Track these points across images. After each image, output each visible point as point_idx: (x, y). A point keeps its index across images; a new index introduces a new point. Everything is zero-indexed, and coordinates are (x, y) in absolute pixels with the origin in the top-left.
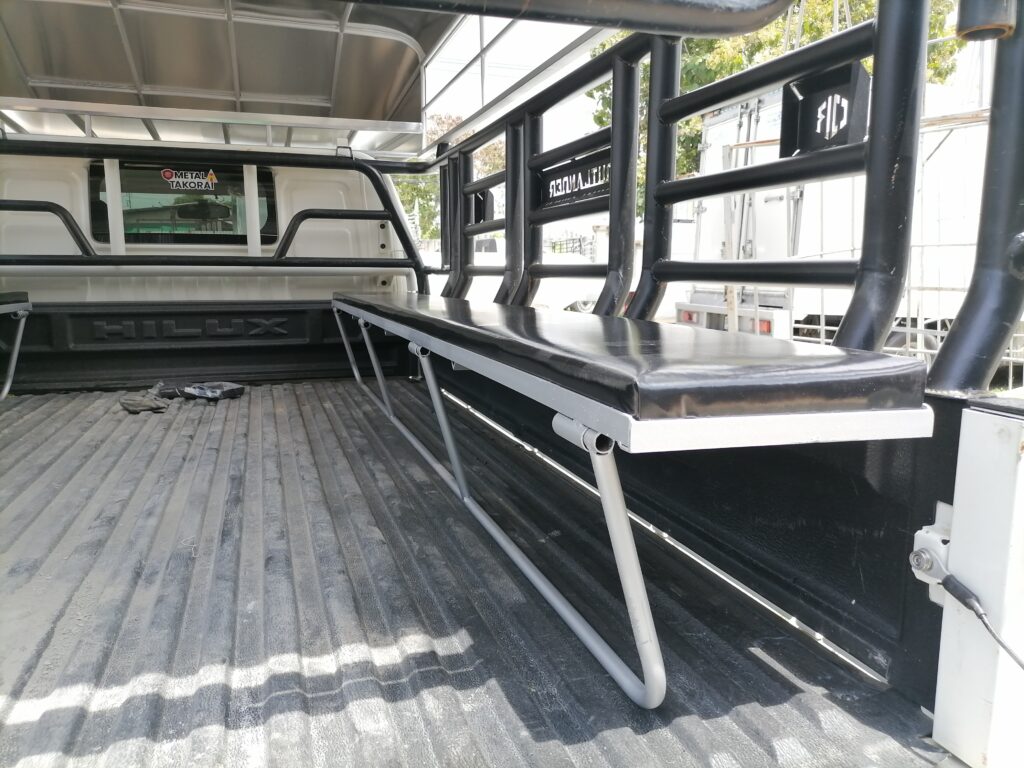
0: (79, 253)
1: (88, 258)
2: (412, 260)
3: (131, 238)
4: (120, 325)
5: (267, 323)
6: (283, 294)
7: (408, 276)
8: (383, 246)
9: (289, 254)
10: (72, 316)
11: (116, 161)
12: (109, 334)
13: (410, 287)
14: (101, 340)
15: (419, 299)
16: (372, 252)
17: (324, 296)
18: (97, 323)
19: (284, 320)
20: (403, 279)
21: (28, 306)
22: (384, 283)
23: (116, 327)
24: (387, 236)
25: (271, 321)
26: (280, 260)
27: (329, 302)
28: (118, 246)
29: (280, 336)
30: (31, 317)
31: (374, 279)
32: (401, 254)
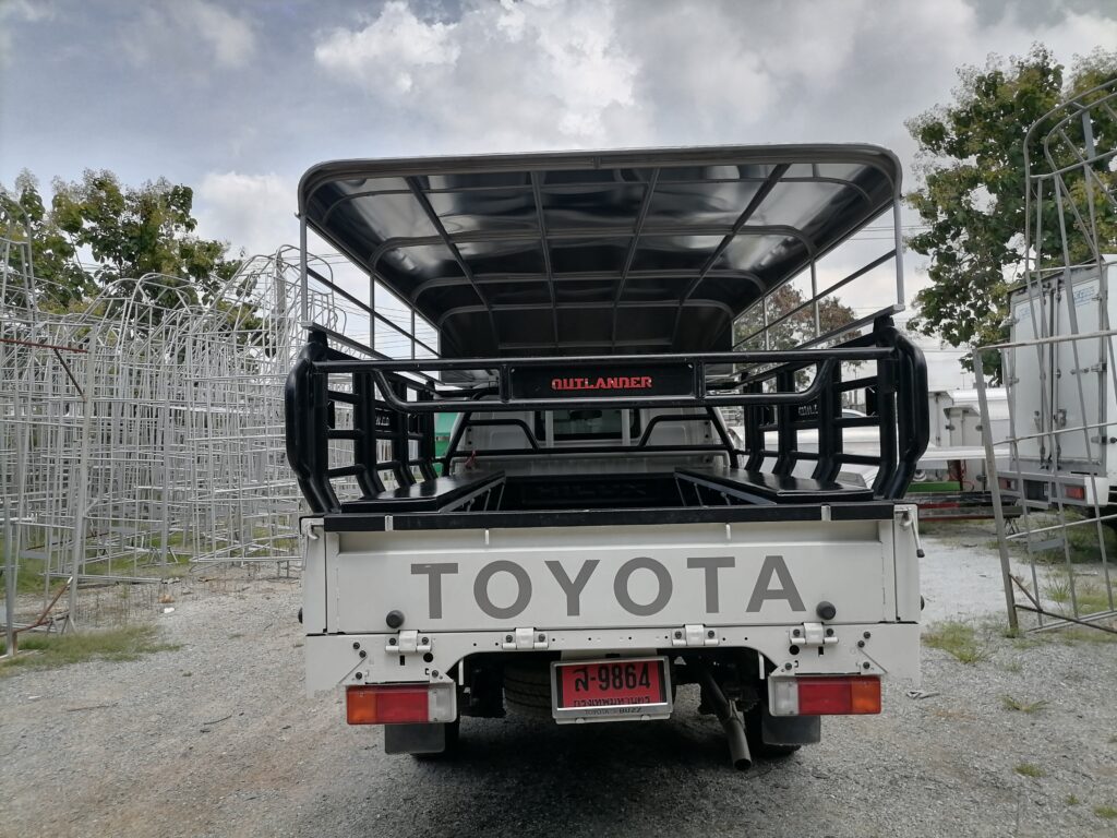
0: (531, 447)
1: (536, 450)
2: (727, 445)
3: (557, 437)
5: (633, 487)
6: (644, 470)
7: (724, 455)
8: (707, 436)
9: (648, 444)
13: (725, 462)
15: (731, 471)
16: (699, 440)
17: (670, 469)
20: (721, 458)
22: (708, 461)
23: (548, 491)
24: (709, 430)
26: (642, 447)
27: (672, 474)
28: (550, 443)
29: (641, 496)
31: (701, 458)
32: (719, 442)
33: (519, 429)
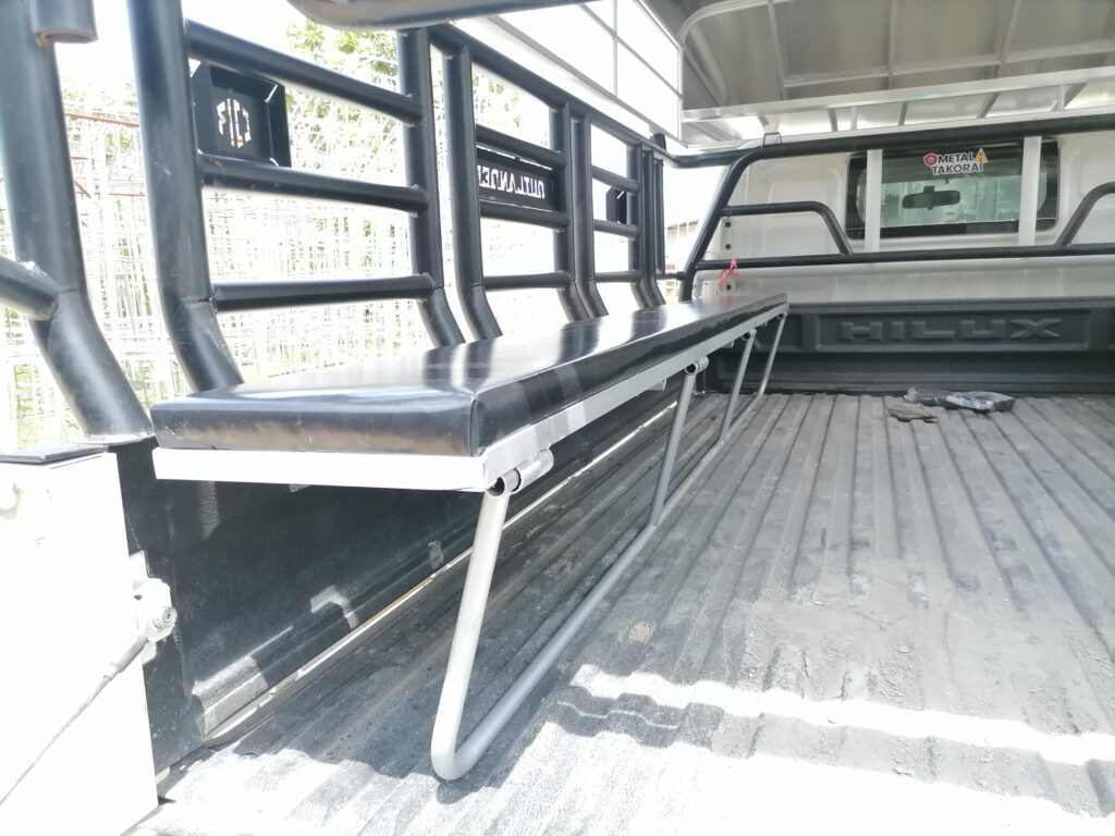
0: (836, 251)
1: (845, 258)
3: (886, 233)
4: (868, 325)
5: (1034, 324)
6: (1056, 290)
9: (1076, 241)
11: (880, 152)
12: (855, 336)
14: (847, 341)
18: (845, 324)
19: (1059, 320)
21: (788, 307)
23: (863, 329)
25: (1040, 323)
26: (1064, 248)
29: (1050, 339)
30: (789, 318)
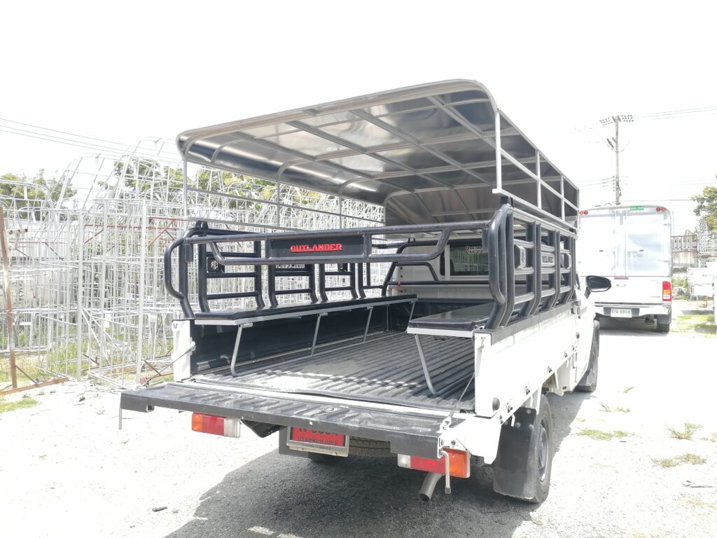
1: (436, 282)
10: (431, 303)
18: (439, 306)
21: (416, 300)
28: (448, 277)
30: (417, 303)
33: (426, 268)
